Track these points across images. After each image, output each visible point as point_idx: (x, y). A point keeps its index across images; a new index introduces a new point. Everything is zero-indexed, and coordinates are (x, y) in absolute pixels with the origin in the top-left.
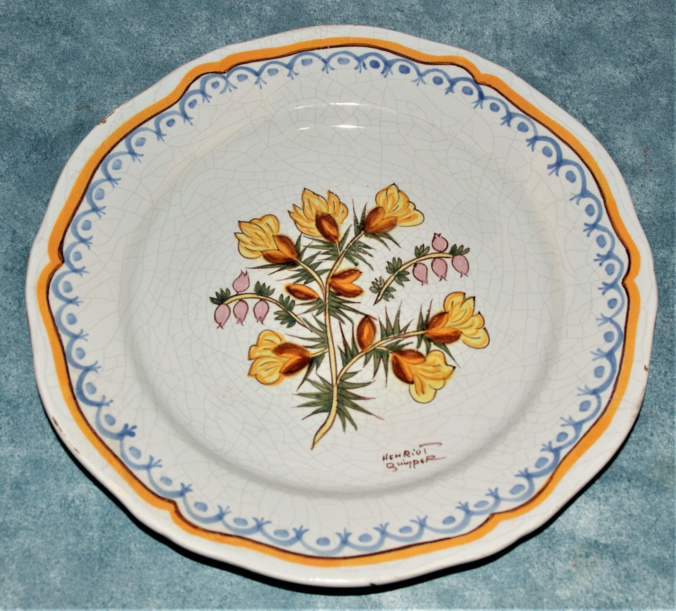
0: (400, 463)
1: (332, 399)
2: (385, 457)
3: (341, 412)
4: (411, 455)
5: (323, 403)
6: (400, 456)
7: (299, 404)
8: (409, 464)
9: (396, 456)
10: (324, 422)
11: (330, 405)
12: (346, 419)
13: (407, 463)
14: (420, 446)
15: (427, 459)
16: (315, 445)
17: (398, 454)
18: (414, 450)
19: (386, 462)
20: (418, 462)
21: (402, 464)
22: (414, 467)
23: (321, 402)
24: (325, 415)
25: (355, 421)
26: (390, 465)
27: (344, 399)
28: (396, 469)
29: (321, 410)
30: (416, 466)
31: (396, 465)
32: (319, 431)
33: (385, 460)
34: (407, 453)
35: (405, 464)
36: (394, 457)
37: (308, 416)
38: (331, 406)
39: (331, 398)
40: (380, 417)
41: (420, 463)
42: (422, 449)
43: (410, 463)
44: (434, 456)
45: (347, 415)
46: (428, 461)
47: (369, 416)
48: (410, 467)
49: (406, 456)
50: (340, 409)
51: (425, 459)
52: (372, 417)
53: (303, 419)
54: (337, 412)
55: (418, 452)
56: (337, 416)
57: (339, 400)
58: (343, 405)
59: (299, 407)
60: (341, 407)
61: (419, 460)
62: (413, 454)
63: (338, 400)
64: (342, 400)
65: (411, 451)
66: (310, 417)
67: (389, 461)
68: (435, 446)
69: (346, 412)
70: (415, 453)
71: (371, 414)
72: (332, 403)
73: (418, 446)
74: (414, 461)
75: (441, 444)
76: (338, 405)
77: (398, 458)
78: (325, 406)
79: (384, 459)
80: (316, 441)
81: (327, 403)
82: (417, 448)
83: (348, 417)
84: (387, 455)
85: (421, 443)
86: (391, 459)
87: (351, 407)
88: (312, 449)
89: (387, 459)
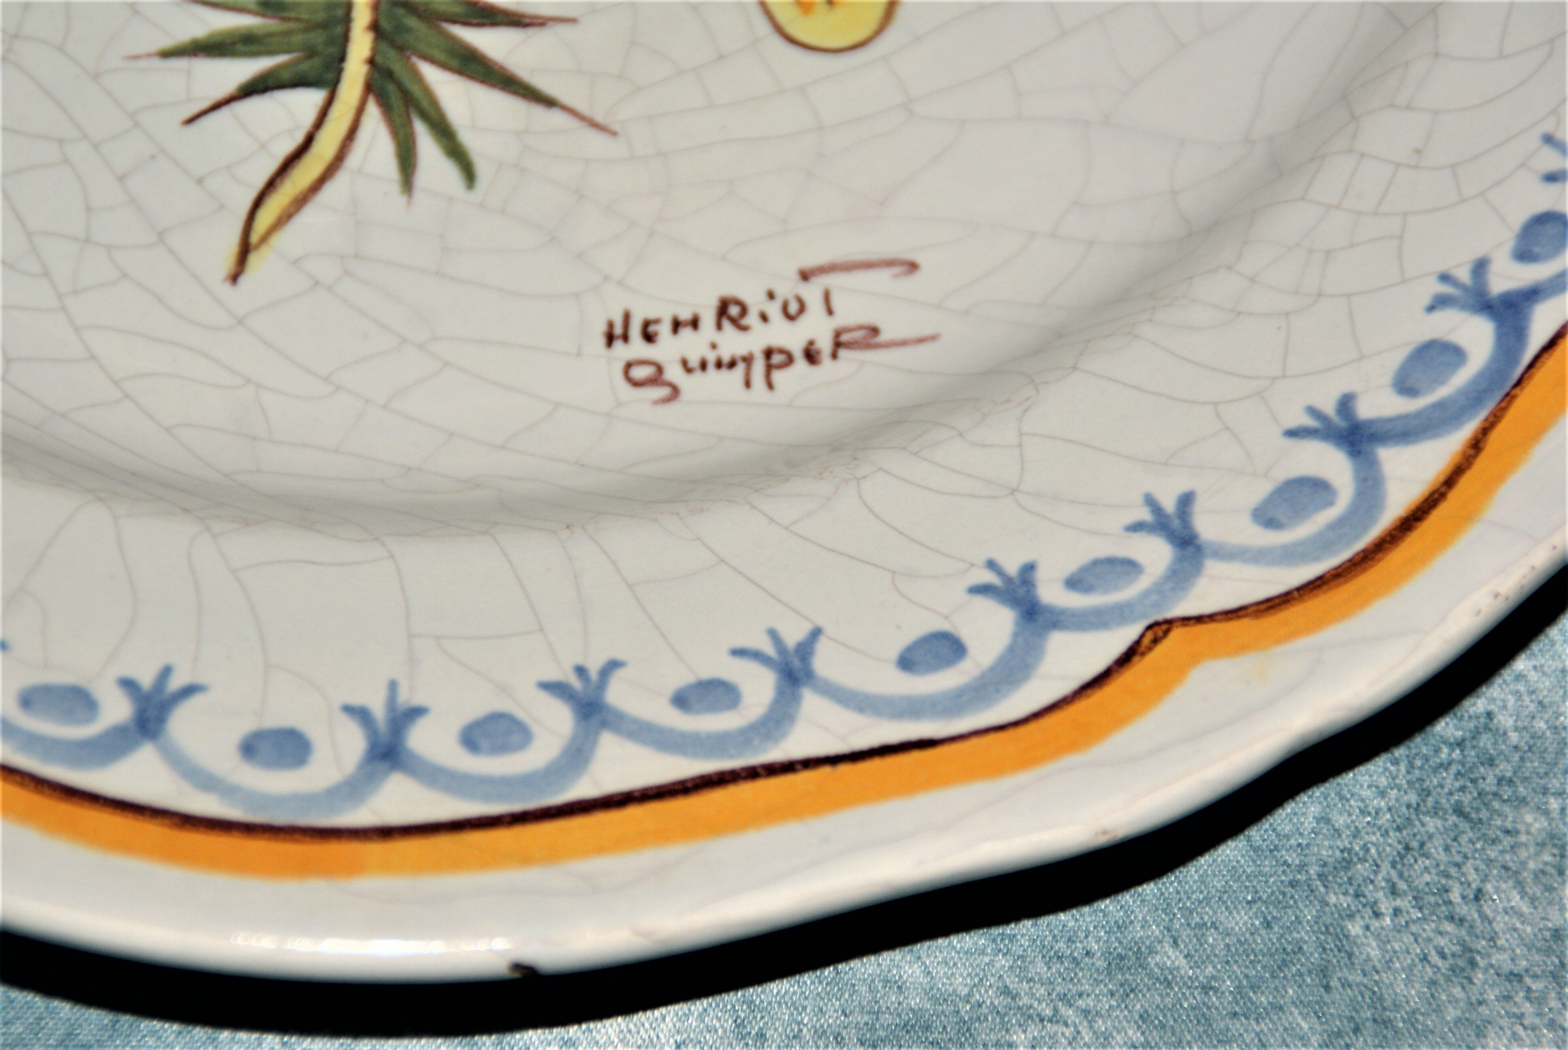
0: (694, 362)
1: (347, 19)
2: (618, 330)
3: (391, 88)
4: (752, 319)
5: (297, 39)
6: (695, 323)
7: (168, 43)
8: (740, 369)
9: (677, 325)
10: (299, 138)
11: (333, 50)
12: (420, 129)
13: (732, 364)
14: (805, 276)
15: (838, 344)
16: (253, 259)
17: (685, 315)
18: (771, 296)
19: (622, 352)
20: (790, 359)
21: (703, 366)
22: (770, 386)
23: (288, 33)
24: (312, 99)
25: (467, 138)
26: (640, 373)
27: (412, 22)
28: (675, 392)
29: (286, 76)
30: (778, 376)
31: (673, 373)
32: (271, 185)
33: (618, 345)
34: (734, 311)
35: (719, 365)
36: (664, 330)
37: (217, 106)
38: (342, 58)
39: (340, 12)
40: (599, 118)
41: (801, 364)
42: (812, 293)
43: (748, 360)
44: (875, 331)
45: (425, 104)
46: (843, 353)
47: (538, 112)
48: (748, 384)
49: (726, 324)
50: (390, 74)
51: (825, 345)
52: (555, 117)
53: (191, 121)
54: (369, 88)
55: (793, 308)
56: (373, 110)
57: (384, 24)
58: (401, 49)
59: (167, 54)
60: (397, 67)
61: (797, 348)
62: (764, 318)
63: (375, 27)
64: (401, 28)
65: (755, 300)
66: (224, 113)
67: (637, 348)
68: (881, 279)
69: (415, 90)
70: (774, 310)
71: (549, 102)
72: (345, 38)
73: (794, 276)
74: (768, 353)
75: (913, 267)
76: (375, 51)
77: (686, 333)
78: (311, 53)
79: (610, 338)
80: (254, 238)
81: (318, 38)
82: (789, 287)
83: (425, 117)
84: (627, 318)
85: (810, 261)
86: (649, 337)
87: (444, 66)
88: (234, 278)
89: (625, 338)
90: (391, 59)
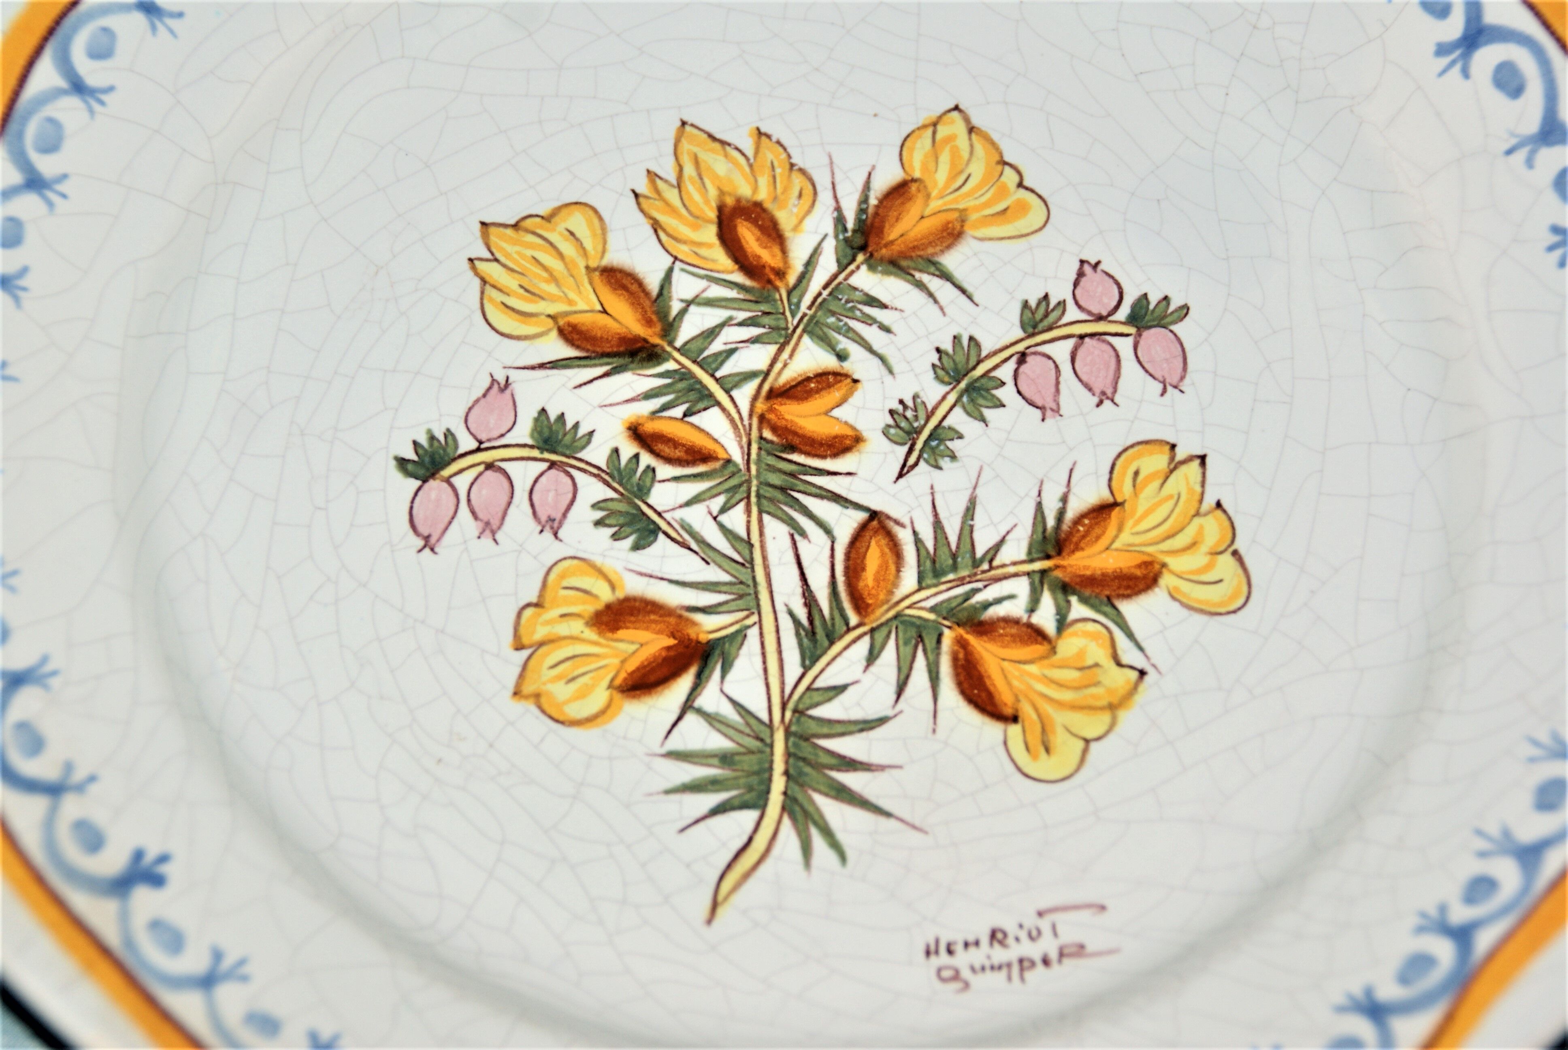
0: (977, 966)
1: (771, 769)
2: (933, 948)
3: (797, 809)
4: (1010, 941)
5: (742, 781)
6: (977, 943)
7: (669, 785)
8: (1004, 971)
9: (966, 945)
10: (745, 839)
11: (763, 787)
12: (814, 832)
13: (1000, 967)
14: (1040, 914)
15: (1061, 954)
16: (720, 911)
17: (971, 939)
18: (1021, 926)
19: (935, 961)
20: (1033, 964)
21: (983, 968)
22: (1022, 978)
23: (736, 778)
24: (751, 815)
25: (842, 838)
26: (946, 974)
27: (807, 769)
28: (967, 985)
29: (736, 802)
30: (1028, 975)
31: (966, 974)
32: (729, 866)
33: (933, 958)
34: (999, 936)
35: (992, 968)
36: (959, 948)
37: (697, 822)
38: (768, 791)
39: (767, 765)
40: (917, 823)
41: (1040, 967)
42: (1045, 924)
43: (1009, 965)
44: (1082, 947)
45: (816, 817)
46: (1066, 961)
47: (882, 820)
48: (1009, 978)
49: (996, 945)
50: (795, 800)
51: (1053, 955)
52: (892, 823)
53: (683, 830)
54: (784, 809)
55: (1034, 933)
56: (786, 821)
57: (791, 771)
58: (802, 785)
59: (668, 792)
60: (800, 797)
61: (1037, 958)
62: (1017, 939)
63: (786, 773)
64: (801, 773)
65: (1011, 929)
66: (702, 825)
67: (944, 958)
68: (1084, 916)
69: (811, 809)
70: (1023, 935)
71: (888, 814)
72: (770, 779)
73: (1034, 914)
74: (1021, 961)
75: (1103, 908)
76: (786, 787)
77: (972, 950)
78: (750, 789)
79: (928, 953)
80: (720, 898)
81: (754, 780)
82: (1031, 921)
83: (816, 824)
84: (937, 940)
85: (1043, 905)
86: (950, 952)
87: (826, 795)
88: (709, 921)
89: (937, 952)
90: (796, 791)
